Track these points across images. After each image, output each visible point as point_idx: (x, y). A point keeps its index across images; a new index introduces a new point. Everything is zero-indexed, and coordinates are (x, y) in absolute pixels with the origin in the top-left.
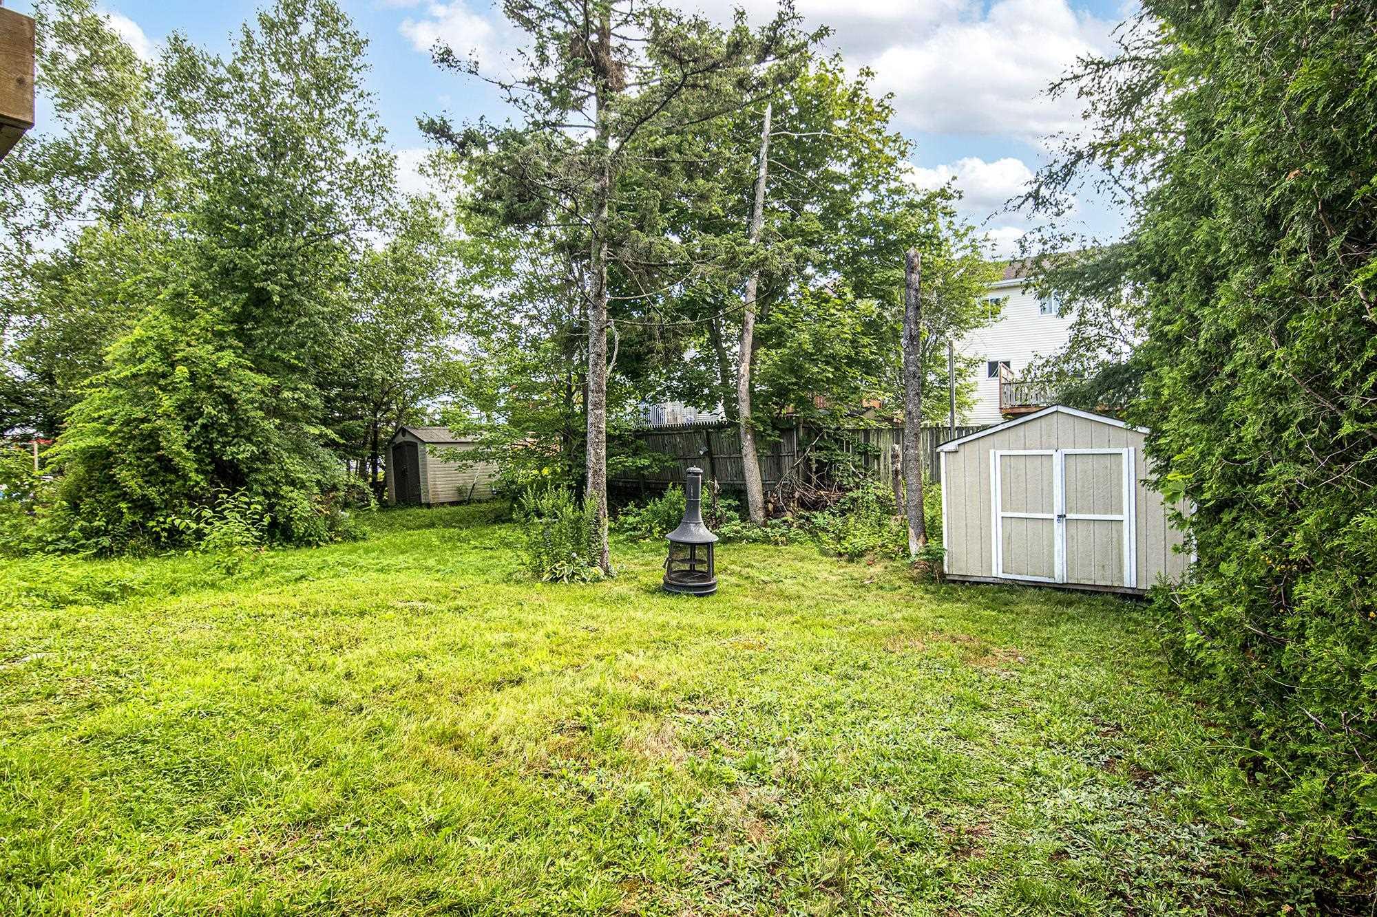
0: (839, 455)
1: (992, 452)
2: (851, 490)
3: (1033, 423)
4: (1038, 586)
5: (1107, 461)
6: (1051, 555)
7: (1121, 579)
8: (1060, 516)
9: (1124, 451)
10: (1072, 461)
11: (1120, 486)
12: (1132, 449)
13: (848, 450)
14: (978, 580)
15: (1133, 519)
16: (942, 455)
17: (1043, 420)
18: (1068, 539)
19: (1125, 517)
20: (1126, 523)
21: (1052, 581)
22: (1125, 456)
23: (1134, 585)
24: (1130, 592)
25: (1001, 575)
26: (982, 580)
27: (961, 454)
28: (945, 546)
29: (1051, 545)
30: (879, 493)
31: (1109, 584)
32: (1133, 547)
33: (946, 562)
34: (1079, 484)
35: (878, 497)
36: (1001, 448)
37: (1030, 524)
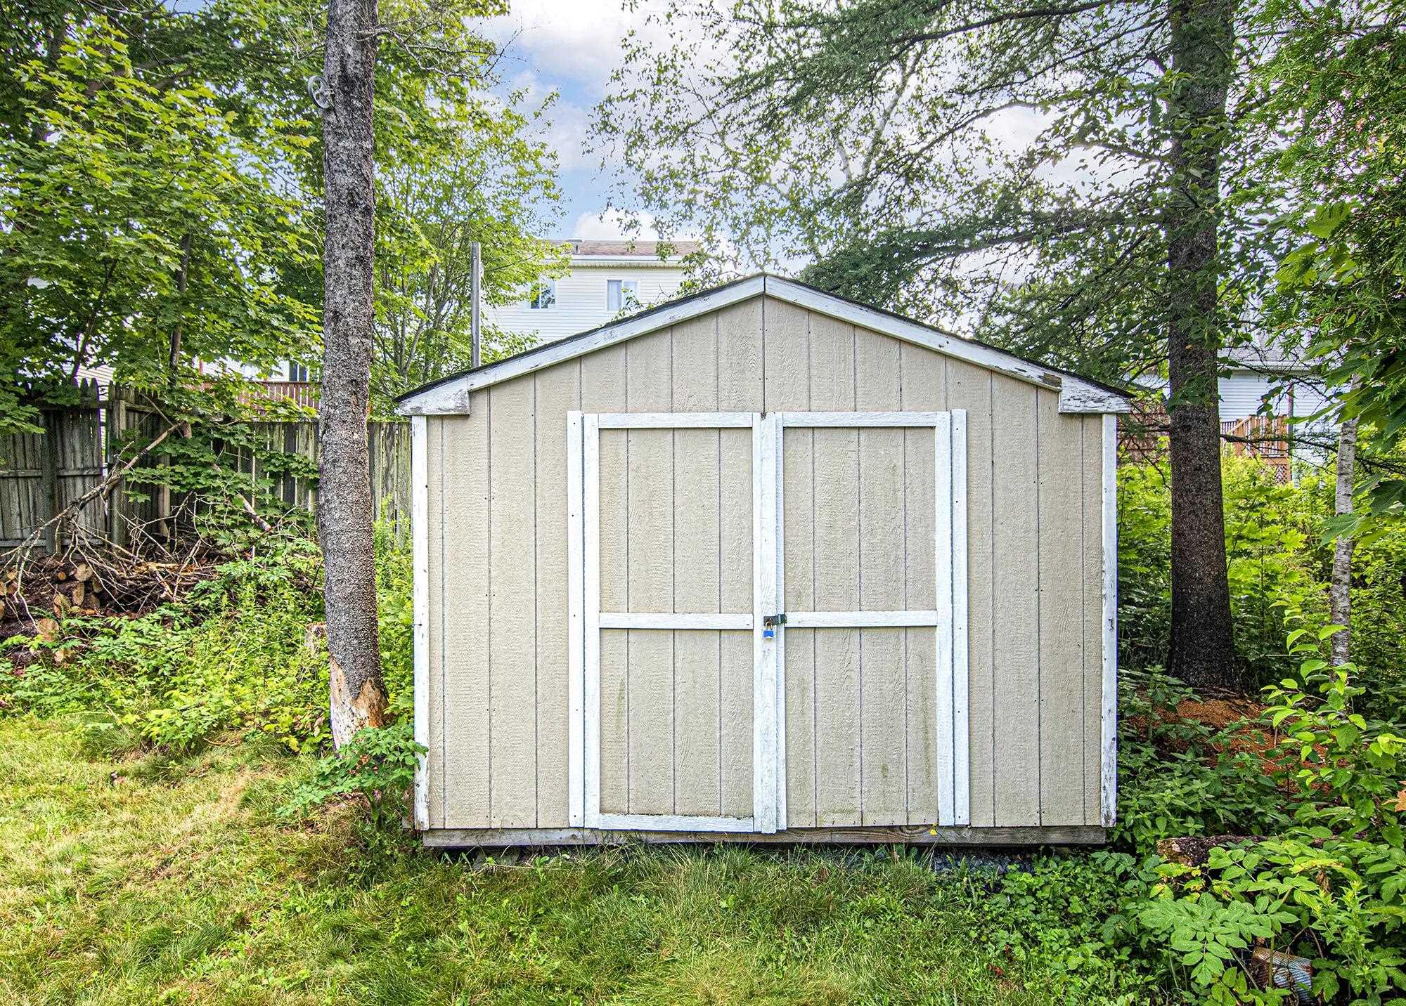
0: (220, 477)
1: (574, 416)
2: (231, 558)
3: (696, 328)
4: (703, 846)
5: (893, 449)
6: (745, 747)
7: (931, 803)
8: (769, 621)
9: (940, 419)
10: (802, 445)
11: (930, 527)
12: (960, 414)
13: (247, 469)
14: (524, 839)
15: (962, 621)
16: (419, 424)
17: (723, 320)
18: (792, 686)
19: (940, 617)
20: (942, 635)
21: (744, 826)
22: (941, 435)
23: (963, 820)
24: (952, 837)
25: (595, 820)
26: (538, 839)
27: (478, 424)
28: (421, 738)
29: (746, 712)
30: (300, 563)
31: (900, 820)
32: (962, 704)
33: (421, 792)
34: (823, 518)
35: (298, 574)
36: (600, 410)
37: (684, 645)
